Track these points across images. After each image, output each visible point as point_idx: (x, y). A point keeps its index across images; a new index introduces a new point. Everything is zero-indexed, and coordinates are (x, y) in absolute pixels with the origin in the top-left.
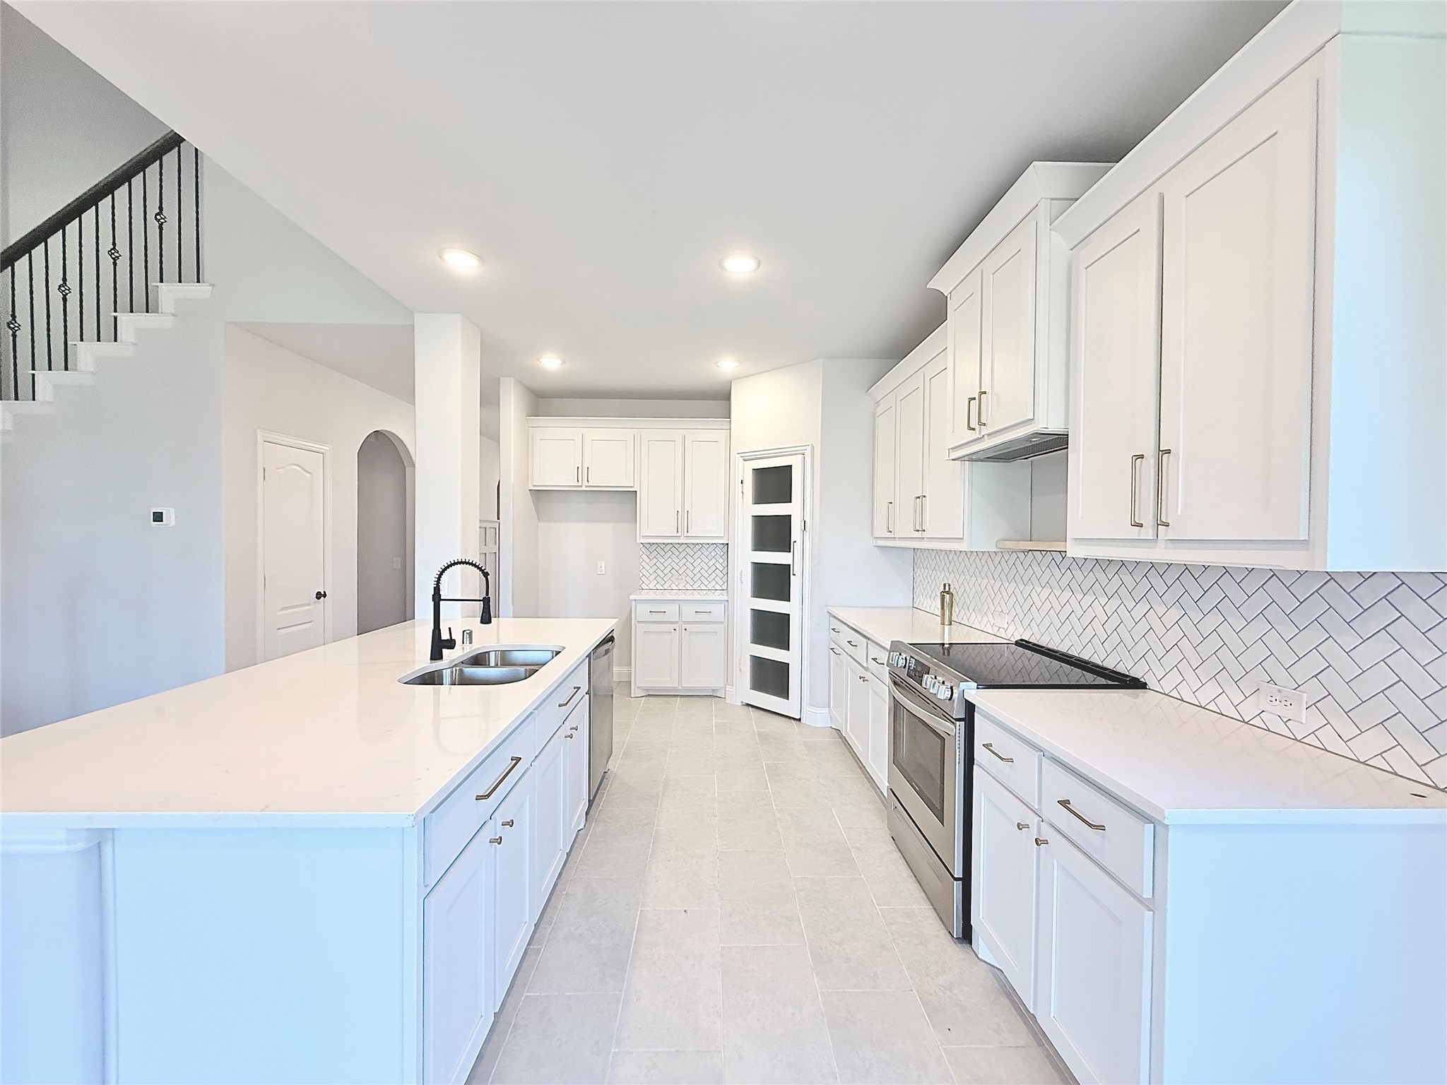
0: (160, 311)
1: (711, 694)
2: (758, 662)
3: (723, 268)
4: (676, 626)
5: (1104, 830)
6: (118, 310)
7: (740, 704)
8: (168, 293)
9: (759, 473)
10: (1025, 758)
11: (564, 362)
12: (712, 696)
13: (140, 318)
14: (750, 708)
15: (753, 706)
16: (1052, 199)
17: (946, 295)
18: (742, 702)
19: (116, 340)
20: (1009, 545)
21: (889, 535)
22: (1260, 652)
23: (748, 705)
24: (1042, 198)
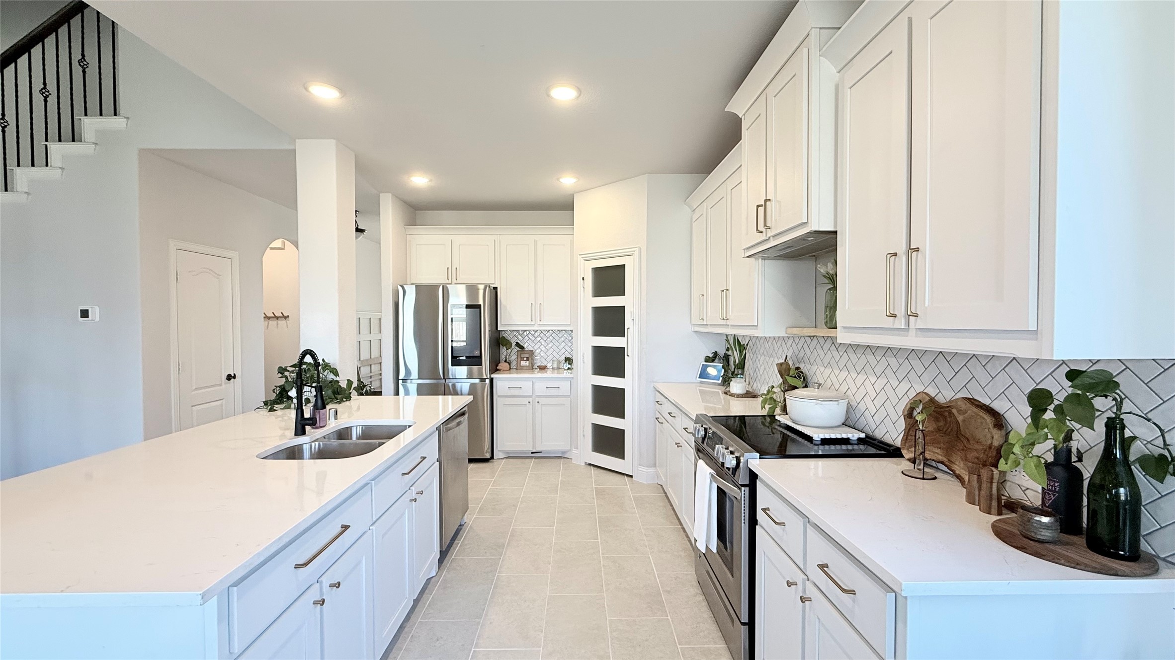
0: (83, 140)
1: (561, 455)
2: (597, 429)
3: (548, 96)
4: (531, 400)
5: (855, 594)
6: (49, 140)
7: (584, 464)
8: (90, 125)
9: (597, 271)
10: (794, 523)
11: (431, 181)
12: (560, 457)
13: (68, 147)
14: (592, 467)
15: (594, 466)
16: (820, 28)
17: (740, 117)
18: (586, 463)
19: (47, 165)
20: (796, 331)
21: (701, 322)
23: (590, 465)
24: (812, 28)
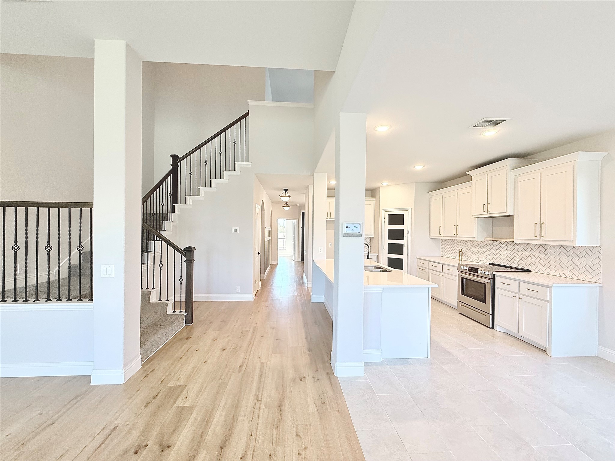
8: (238, 165)
9: (390, 216)
16: (511, 165)
17: (472, 176)
21: (440, 235)
22: (559, 261)
24: (508, 165)
